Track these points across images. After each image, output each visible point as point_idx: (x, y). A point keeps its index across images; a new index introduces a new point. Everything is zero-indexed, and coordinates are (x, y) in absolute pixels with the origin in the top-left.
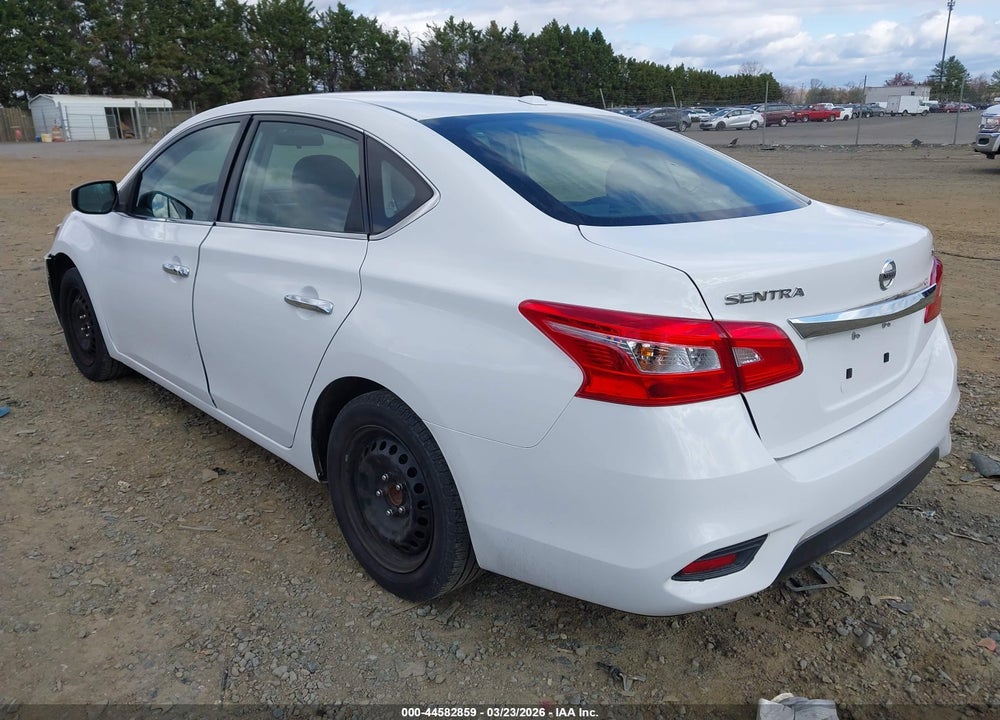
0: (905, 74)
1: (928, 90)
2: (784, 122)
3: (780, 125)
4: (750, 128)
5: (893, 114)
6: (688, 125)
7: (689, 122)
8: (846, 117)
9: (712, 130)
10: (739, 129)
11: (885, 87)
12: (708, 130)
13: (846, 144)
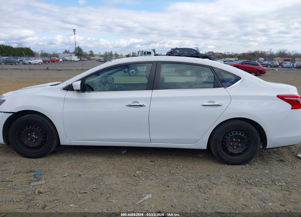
0: (68, 50)
1: (74, 54)
2: (47, 62)
3: (46, 63)
4: (39, 64)
5: (71, 61)
6: (19, 63)
7: (19, 62)
8: (61, 61)
9: (27, 64)
10: (35, 64)
11: (63, 53)
12: (25, 64)
13: (65, 69)
